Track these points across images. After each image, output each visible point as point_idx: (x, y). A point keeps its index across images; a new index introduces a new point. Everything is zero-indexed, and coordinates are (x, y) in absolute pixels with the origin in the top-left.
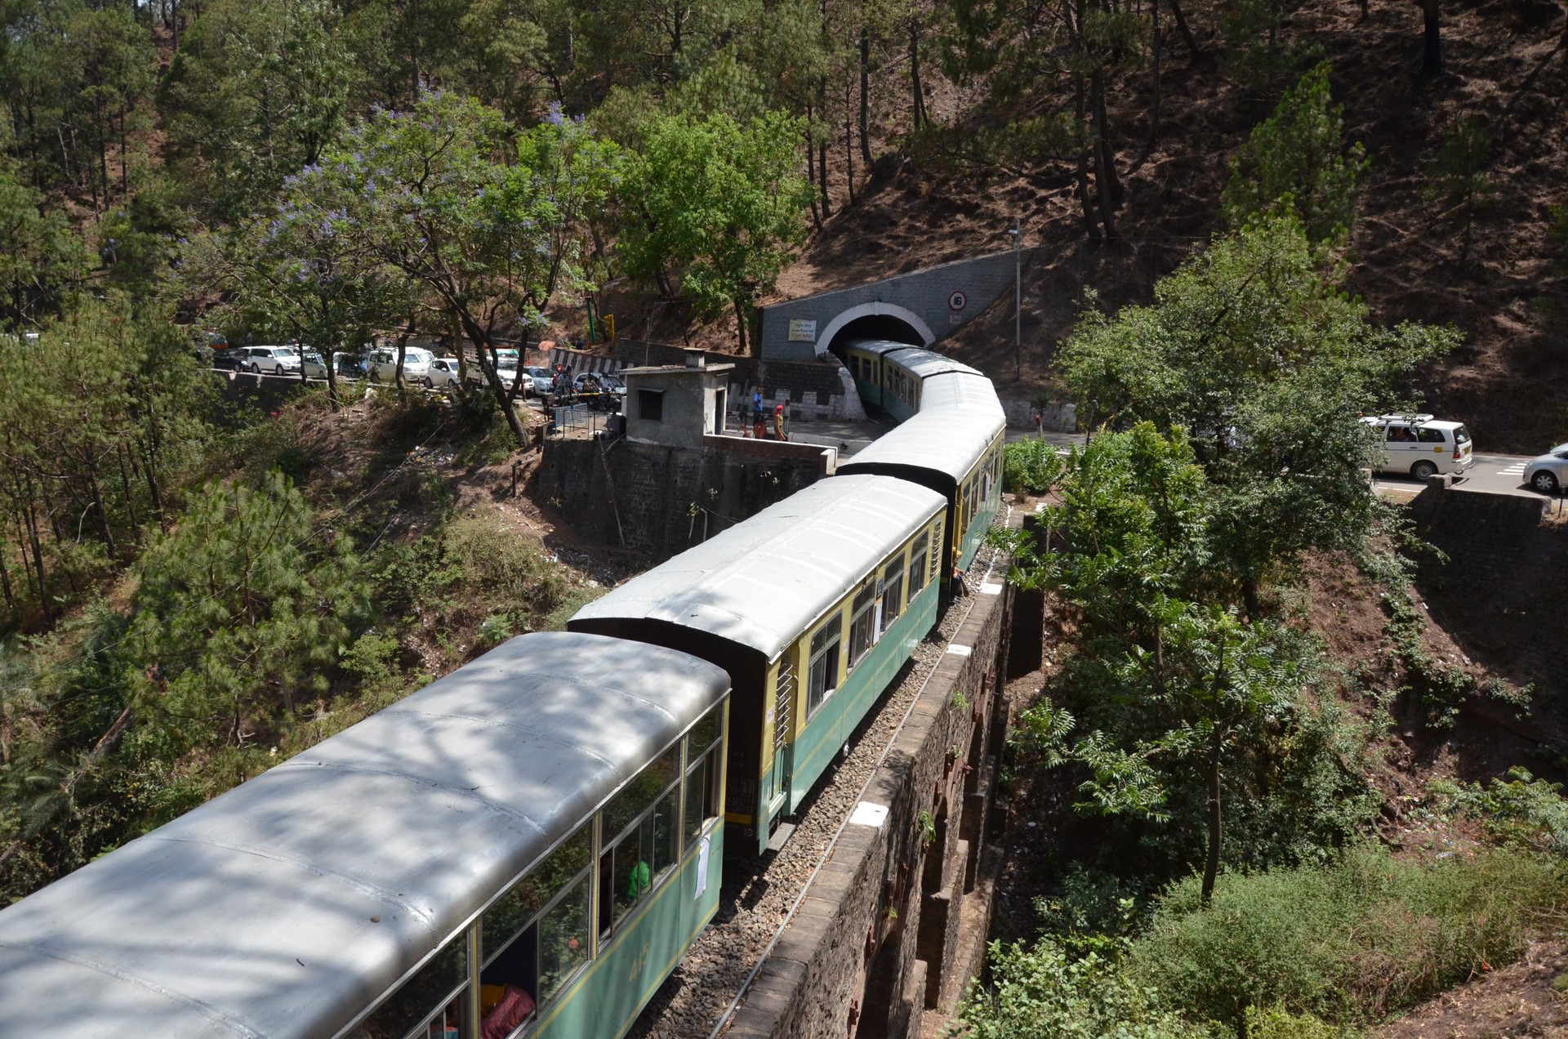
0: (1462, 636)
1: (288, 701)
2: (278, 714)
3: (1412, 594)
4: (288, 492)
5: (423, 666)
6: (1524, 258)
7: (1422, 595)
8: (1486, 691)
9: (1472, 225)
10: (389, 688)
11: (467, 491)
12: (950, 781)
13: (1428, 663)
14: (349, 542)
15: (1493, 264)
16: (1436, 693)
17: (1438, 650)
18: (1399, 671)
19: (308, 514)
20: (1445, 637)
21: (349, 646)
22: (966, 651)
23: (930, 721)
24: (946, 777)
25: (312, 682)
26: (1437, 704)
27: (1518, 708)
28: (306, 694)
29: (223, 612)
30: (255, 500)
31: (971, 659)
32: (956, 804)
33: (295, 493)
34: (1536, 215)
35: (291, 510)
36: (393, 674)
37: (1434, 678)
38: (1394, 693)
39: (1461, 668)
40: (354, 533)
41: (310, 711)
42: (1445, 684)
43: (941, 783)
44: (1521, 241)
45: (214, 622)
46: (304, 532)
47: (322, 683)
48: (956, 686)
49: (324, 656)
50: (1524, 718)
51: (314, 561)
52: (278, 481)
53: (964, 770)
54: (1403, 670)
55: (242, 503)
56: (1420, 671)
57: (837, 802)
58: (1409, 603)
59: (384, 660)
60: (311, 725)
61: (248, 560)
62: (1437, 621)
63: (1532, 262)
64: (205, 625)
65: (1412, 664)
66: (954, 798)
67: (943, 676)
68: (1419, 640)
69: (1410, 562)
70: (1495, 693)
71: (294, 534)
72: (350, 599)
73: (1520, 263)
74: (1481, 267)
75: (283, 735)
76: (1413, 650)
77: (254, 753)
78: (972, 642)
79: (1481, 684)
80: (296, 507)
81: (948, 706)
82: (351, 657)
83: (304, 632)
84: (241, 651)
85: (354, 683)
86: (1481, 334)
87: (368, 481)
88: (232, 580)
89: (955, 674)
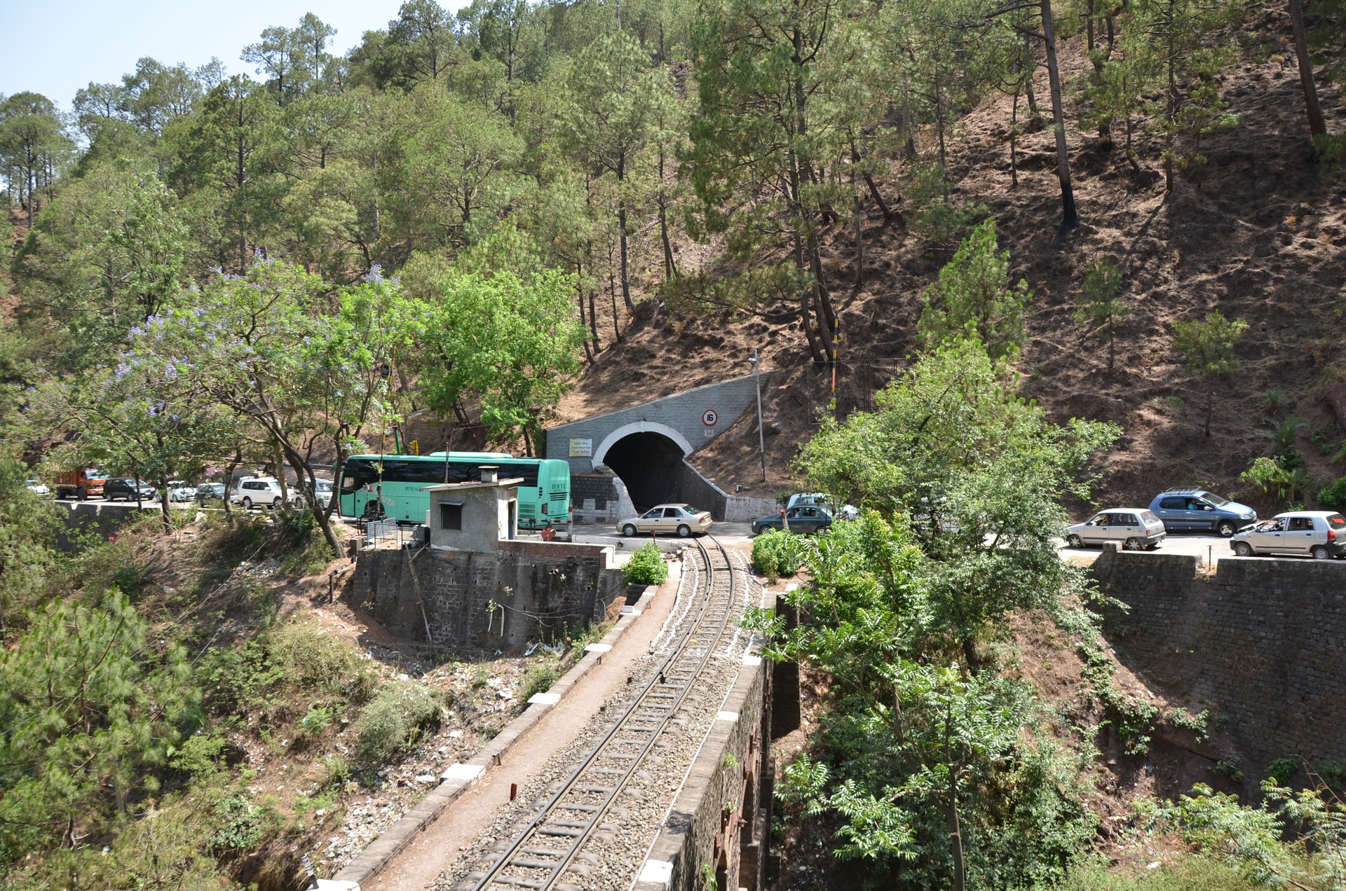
0: (1145, 674)
1: (120, 803)
2: (110, 816)
3: (1102, 642)
4: (123, 608)
5: (247, 761)
6: (1157, 364)
7: (1110, 642)
8: (1170, 720)
9: (1115, 340)
10: (216, 784)
11: (290, 599)
12: (727, 835)
13: (1121, 699)
14: (183, 651)
15: (1134, 370)
16: (1131, 724)
17: (1128, 688)
18: (1098, 708)
19: (142, 628)
20: (1131, 677)
21: (178, 746)
22: (734, 717)
23: (705, 782)
24: (723, 831)
25: (142, 783)
26: (1132, 734)
27: (1197, 732)
28: (138, 795)
29: (62, 723)
30: (94, 616)
31: (738, 724)
32: (734, 855)
33: (130, 610)
34: (1162, 331)
35: (127, 627)
36: (219, 771)
37: (1127, 712)
38: (1096, 728)
39: (1148, 702)
40: (185, 642)
41: (141, 810)
42: (1137, 716)
43: (719, 837)
44: (1154, 351)
45: (53, 733)
46: (139, 645)
47: (153, 784)
48: (727, 748)
49: (156, 758)
50: (1203, 740)
51: (148, 669)
52: (116, 598)
53: (739, 824)
54: (1101, 707)
55: (82, 620)
56: (1115, 707)
57: (627, 862)
58: (1099, 649)
59: (212, 758)
60: (141, 824)
61: (84, 672)
62: (1123, 664)
63: (1163, 367)
64: (44, 736)
65: (1108, 701)
66: (732, 850)
67: (715, 740)
68: (1111, 681)
69: (1096, 616)
70: (1178, 721)
71: (129, 646)
72: (181, 704)
73: (1155, 368)
74: (1125, 373)
75: (116, 836)
76: (1107, 690)
77: (87, 854)
78: (738, 708)
79: (1165, 714)
80: (129, 623)
81: (722, 766)
82: (181, 757)
83: (137, 737)
84: (78, 758)
85: (183, 781)
86: (1132, 425)
87: (199, 595)
88: (72, 692)
89: (726, 738)
